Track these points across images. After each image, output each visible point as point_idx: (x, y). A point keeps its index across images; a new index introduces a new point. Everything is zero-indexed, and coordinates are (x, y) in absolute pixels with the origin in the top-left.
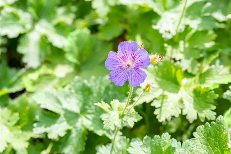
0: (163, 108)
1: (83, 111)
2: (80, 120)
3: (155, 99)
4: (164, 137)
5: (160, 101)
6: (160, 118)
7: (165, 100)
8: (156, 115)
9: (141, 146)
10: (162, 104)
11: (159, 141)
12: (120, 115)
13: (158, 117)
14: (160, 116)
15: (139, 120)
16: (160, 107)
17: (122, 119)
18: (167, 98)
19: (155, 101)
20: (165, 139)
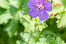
0: (62, 20)
1: (21, 8)
2: (18, 13)
3: (58, 14)
4: (57, 40)
5: (61, 15)
6: (59, 26)
7: (64, 15)
8: (57, 24)
9: (44, 41)
10: (61, 17)
11: (54, 42)
12: (35, 24)
13: (57, 25)
14: (59, 24)
15: (46, 27)
16: (60, 19)
17: (36, 27)
18: (65, 14)
19: (58, 15)
20: (58, 41)
